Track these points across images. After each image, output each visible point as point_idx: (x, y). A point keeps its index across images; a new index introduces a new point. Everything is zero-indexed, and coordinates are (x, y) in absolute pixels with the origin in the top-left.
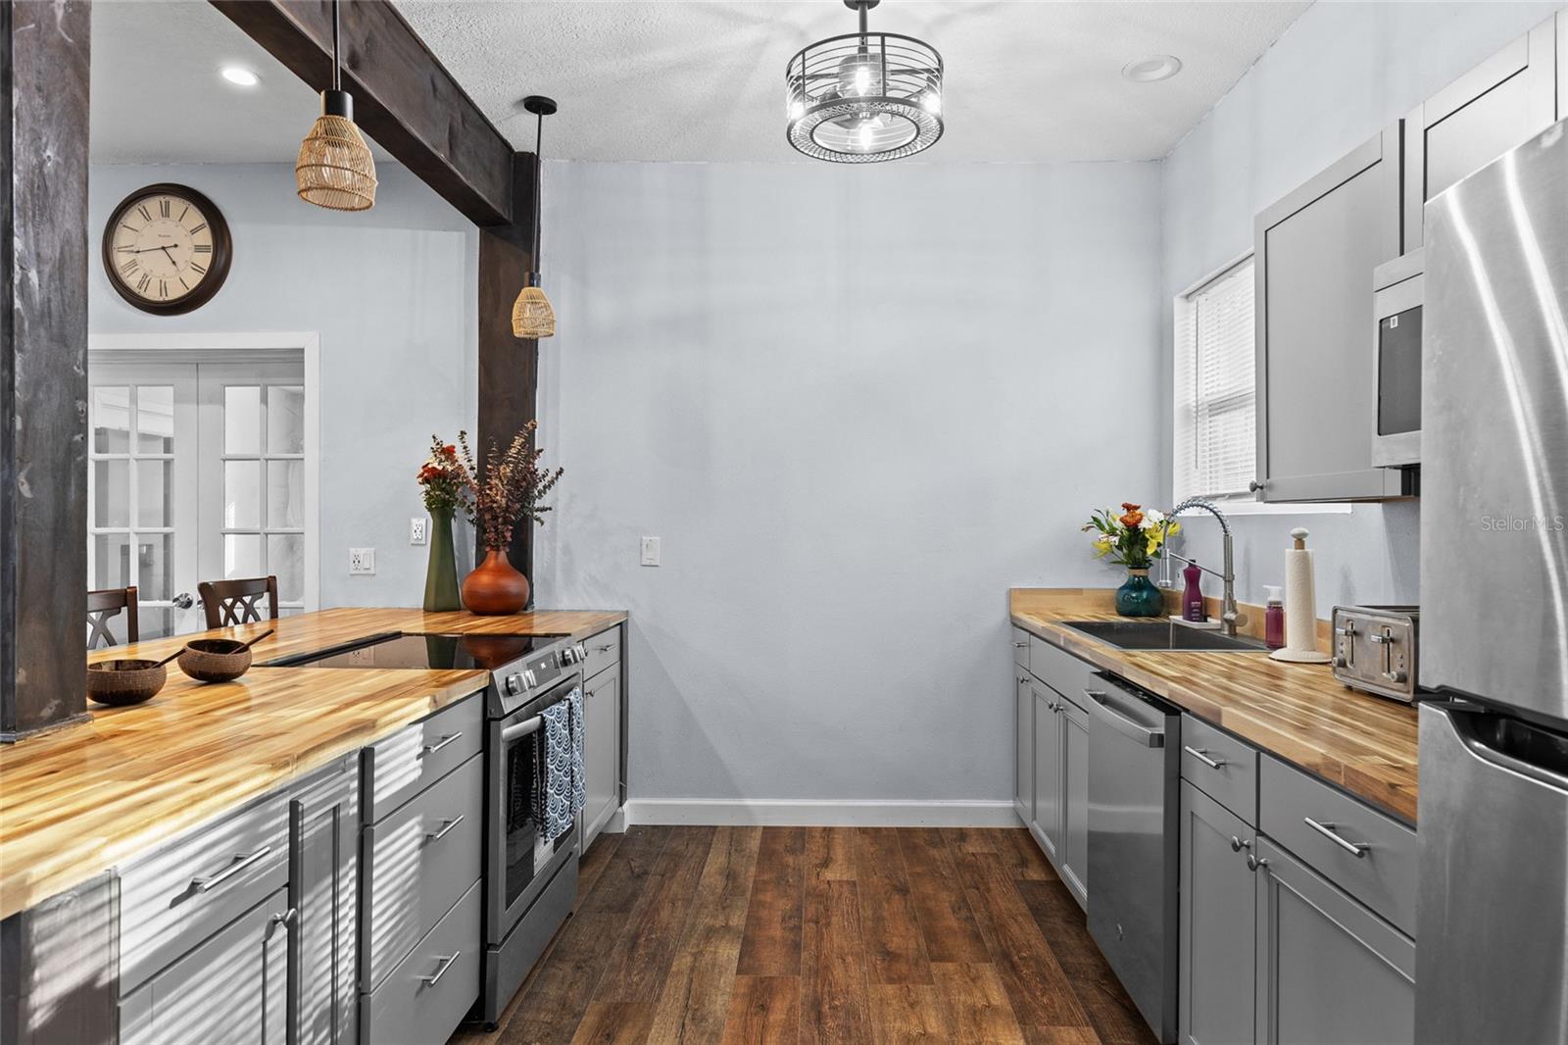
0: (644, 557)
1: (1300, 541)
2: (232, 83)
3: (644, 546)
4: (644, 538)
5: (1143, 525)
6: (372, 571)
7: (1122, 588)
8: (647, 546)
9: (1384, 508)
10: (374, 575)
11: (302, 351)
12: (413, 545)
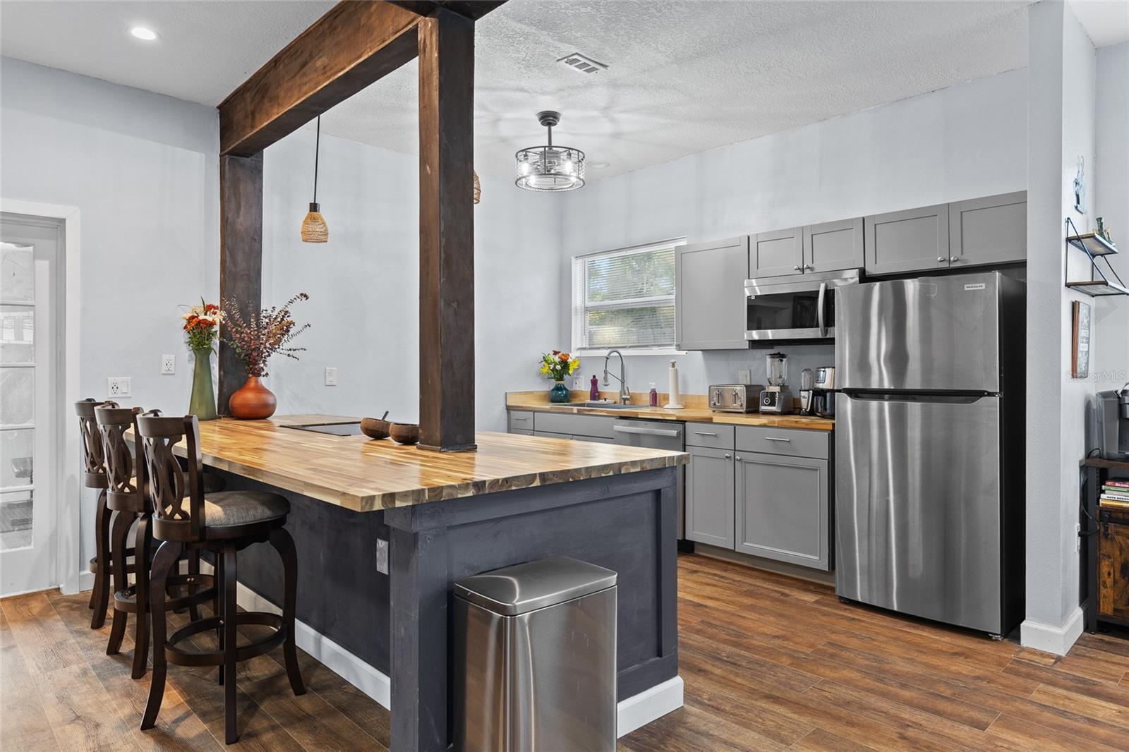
0: (327, 381)
1: (673, 365)
2: (138, 38)
3: (327, 374)
4: (327, 368)
5: (568, 361)
6: (129, 395)
7: (553, 390)
8: (329, 373)
9: (703, 354)
10: (130, 397)
11: (65, 220)
12: (163, 374)
